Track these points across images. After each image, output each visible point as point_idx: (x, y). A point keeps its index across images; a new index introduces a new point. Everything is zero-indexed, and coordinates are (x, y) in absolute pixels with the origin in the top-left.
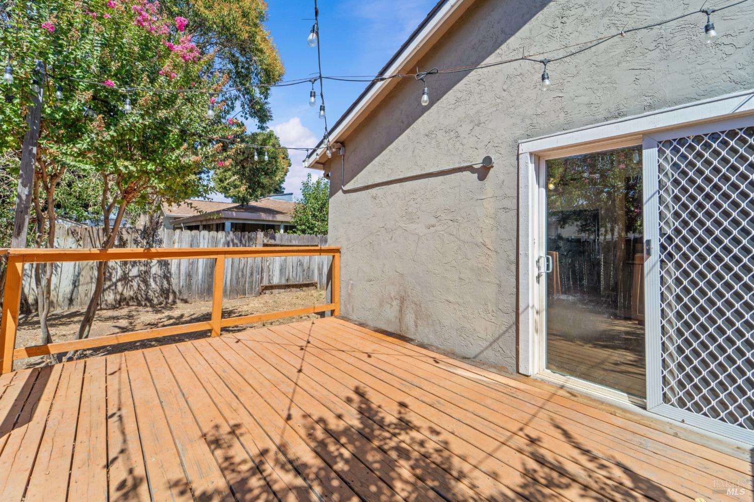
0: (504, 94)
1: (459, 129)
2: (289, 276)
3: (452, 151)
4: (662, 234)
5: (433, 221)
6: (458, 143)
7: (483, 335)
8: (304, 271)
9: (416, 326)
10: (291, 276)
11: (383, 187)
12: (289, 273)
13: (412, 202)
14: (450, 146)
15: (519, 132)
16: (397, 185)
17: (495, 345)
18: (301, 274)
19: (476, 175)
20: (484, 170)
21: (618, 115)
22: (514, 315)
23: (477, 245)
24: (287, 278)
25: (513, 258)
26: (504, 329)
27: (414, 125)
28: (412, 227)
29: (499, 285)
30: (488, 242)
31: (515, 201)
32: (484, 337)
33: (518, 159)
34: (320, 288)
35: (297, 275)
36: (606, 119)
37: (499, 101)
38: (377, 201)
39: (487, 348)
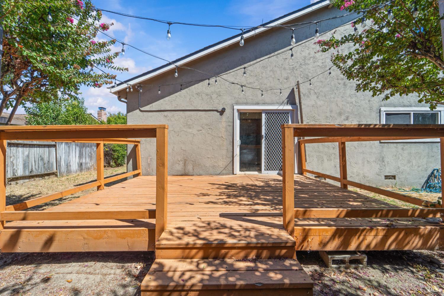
0: (229, 88)
1: (212, 95)
2: (32, 169)
3: (209, 103)
4: (265, 134)
5: (201, 128)
6: (211, 101)
7: (222, 166)
8: (45, 164)
9: (193, 170)
10: (34, 169)
11: (172, 112)
12: (32, 166)
13: (189, 120)
14: (208, 101)
15: (234, 102)
16: (182, 112)
17: (226, 168)
18: (43, 167)
19: (219, 113)
20: (222, 112)
21: (258, 104)
22: (232, 158)
23: (219, 137)
24: (30, 171)
25: (232, 140)
26: (229, 163)
27: (190, 88)
28: (190, 130)
29: (227, 150)
30: (223, 136)
31: (232, 123)
32: (222, 167)
33: (233, 110)
34: (60, 175)
35: (39, 167)
36: (255, 104)
37: (227, 90)
38: (168, 118)
39: (223, 170)
